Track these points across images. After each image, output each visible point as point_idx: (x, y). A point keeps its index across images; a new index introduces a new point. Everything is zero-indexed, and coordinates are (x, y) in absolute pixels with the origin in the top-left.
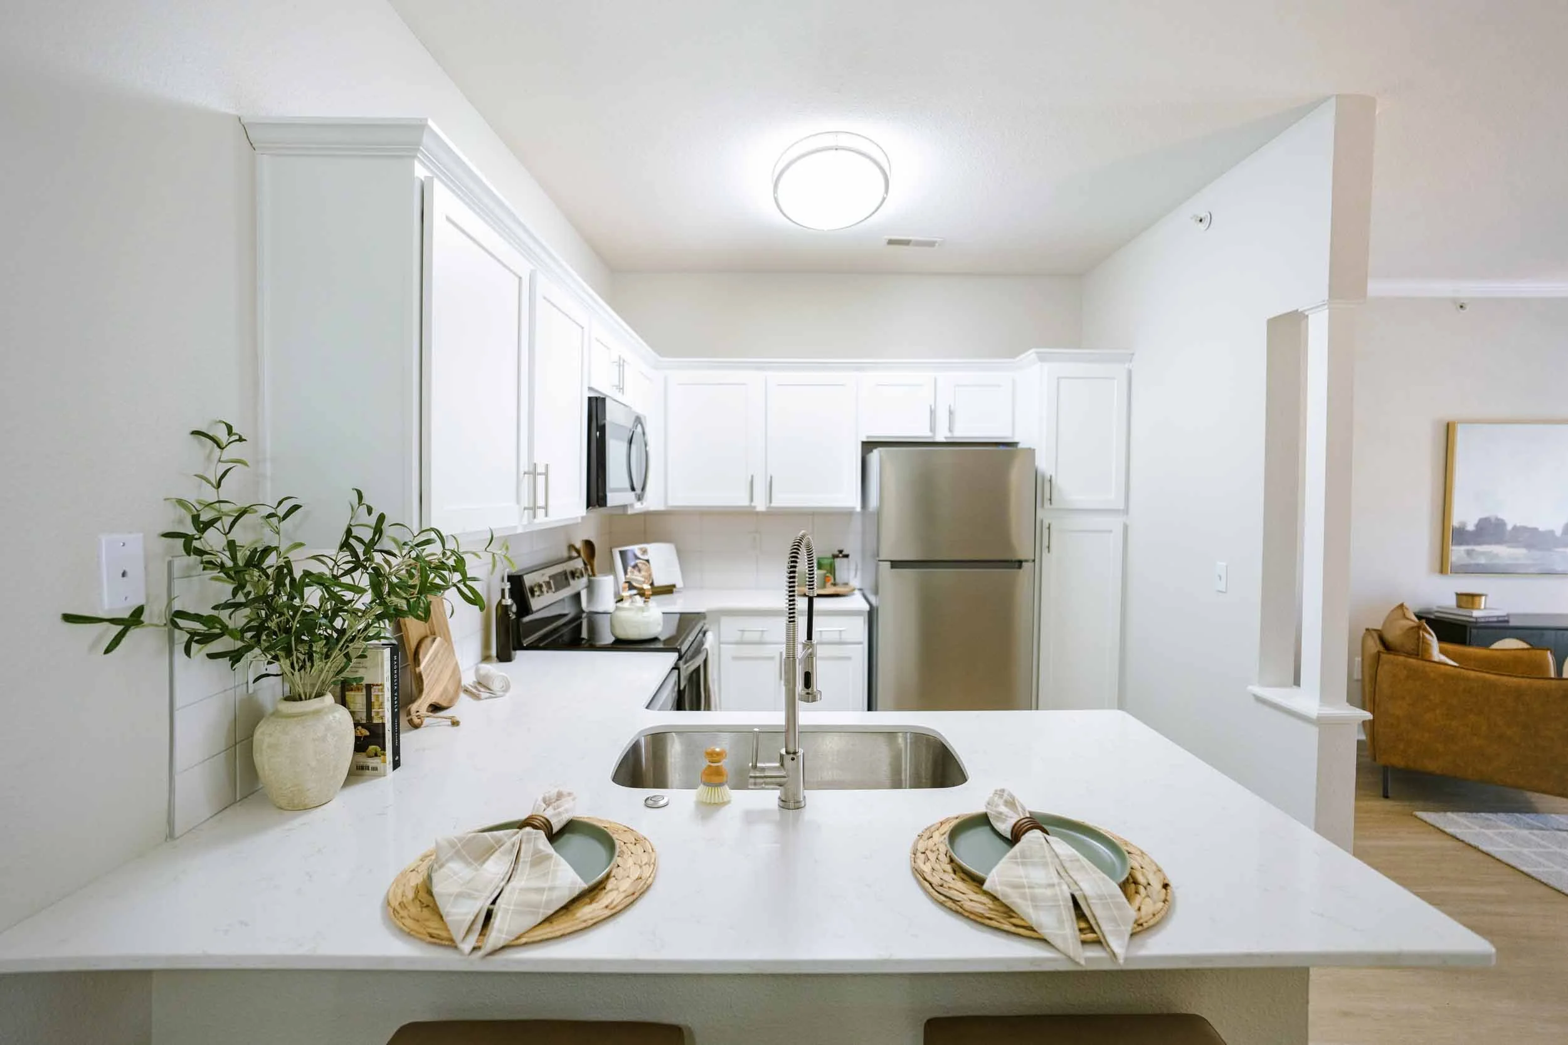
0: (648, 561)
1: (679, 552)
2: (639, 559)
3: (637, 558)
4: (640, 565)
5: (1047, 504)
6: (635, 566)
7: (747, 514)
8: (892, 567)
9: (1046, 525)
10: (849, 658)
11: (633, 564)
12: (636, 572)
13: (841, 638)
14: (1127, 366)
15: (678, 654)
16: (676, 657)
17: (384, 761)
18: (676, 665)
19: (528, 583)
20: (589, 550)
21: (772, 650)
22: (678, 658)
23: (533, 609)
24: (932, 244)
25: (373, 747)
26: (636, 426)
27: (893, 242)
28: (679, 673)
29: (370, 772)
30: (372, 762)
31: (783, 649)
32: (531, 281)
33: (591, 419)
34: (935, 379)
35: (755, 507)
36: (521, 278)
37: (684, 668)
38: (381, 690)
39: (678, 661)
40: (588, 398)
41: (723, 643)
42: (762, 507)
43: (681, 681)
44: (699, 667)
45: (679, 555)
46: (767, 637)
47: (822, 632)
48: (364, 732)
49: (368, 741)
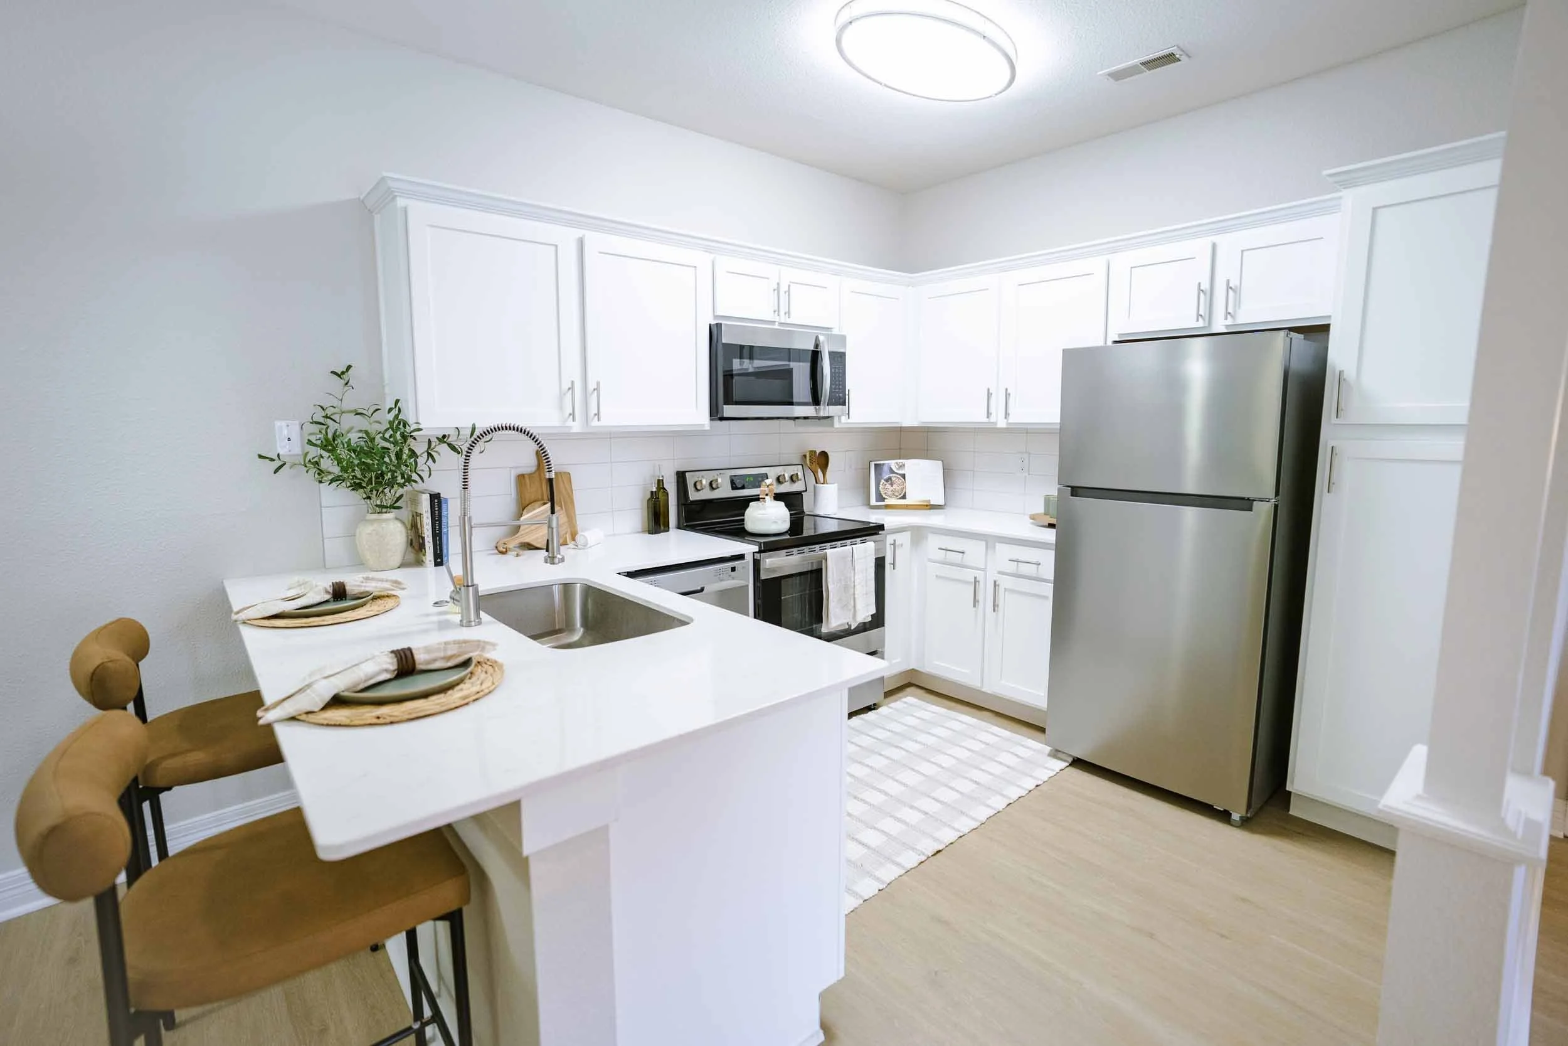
0: (904, 476)
1: (947, 472)
2: (895, 473)
3: (892, 471)
4: (893, 479)
6: (889, 480)
7: (990, 430)
9: (1329, 450)
10: (1045, 598)
11: (886, 477)
12: (888, 486)
13: (1037, 573)
15: (760, 547)
16: (756, 549)
17: (426, 559)
18: (744, 555)
19: (690, 479)
20: (822, 460)
21: (969, 575)
22: (757, 550)
23: (691, 499)
24: (1170, 58)
25: (423, 550)
26: (817, 346)
27: (1117, 76)
28: (757, 564)
29: (423, 563)
30: (424, 558)
31: (980, 575)
32: (581, 243)
33: (713, 342)
34: (1214, 246)
35: (996, 423)
36: (556, 246)
37: (767, 560)
38: (423, 517)
39: (754, 553)
40: (710, 325)
41: (930, 560)
42: (1002, 424)
43: (762, 572)
44: (822, 569)
45: (948, 474)
46: (968, 559)
47: (1019, 563)
48: (421, 541)
49: (422, 546)
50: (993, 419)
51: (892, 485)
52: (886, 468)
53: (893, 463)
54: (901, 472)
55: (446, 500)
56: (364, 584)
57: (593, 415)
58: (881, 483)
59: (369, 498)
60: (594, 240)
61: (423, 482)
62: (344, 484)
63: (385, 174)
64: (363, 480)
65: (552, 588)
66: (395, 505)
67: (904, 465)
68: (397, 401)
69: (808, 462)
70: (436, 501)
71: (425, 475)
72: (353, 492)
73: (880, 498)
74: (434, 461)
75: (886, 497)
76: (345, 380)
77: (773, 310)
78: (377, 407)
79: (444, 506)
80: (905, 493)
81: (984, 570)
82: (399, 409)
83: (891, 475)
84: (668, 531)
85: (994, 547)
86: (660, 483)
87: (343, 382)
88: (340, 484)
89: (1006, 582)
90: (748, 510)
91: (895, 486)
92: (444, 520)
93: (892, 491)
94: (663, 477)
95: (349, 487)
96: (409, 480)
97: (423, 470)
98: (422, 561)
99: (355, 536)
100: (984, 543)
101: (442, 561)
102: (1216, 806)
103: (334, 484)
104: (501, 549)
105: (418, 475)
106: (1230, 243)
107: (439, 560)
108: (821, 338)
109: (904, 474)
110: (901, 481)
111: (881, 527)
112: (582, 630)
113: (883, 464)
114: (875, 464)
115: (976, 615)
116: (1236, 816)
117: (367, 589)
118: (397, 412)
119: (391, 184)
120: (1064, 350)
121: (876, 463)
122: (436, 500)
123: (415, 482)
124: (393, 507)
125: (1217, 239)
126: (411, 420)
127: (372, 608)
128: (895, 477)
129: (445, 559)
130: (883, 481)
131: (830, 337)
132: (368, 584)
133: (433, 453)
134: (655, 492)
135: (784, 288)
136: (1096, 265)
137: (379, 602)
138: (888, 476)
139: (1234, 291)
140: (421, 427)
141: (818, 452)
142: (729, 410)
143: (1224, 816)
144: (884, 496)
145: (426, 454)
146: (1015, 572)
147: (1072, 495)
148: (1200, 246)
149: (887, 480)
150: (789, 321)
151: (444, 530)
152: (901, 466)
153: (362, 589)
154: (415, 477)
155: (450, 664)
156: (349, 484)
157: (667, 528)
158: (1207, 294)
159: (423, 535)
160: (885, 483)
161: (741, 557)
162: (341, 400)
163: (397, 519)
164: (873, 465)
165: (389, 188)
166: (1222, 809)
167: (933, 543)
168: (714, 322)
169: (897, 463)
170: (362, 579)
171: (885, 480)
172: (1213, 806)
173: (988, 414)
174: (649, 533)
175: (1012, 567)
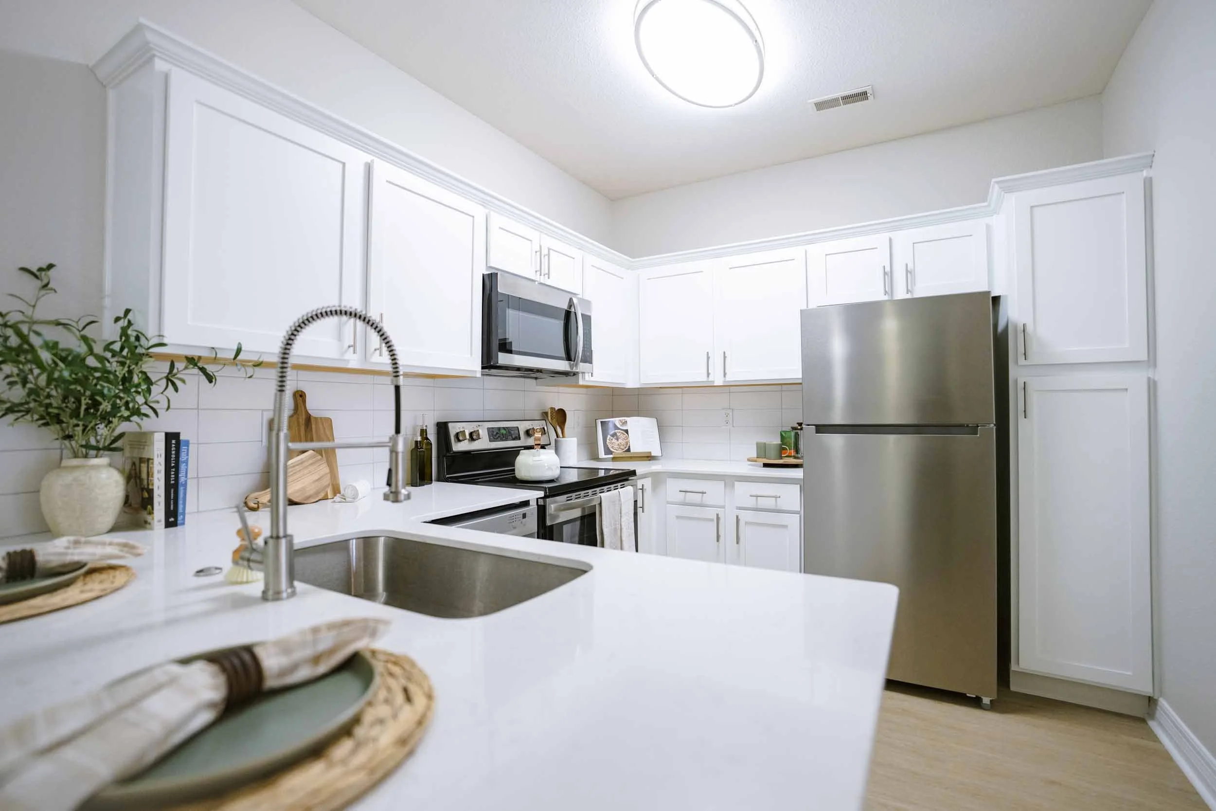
0: (627, 431)
1: (661, 428)
2: (619, 429)
3: (616, 428)
4: (618, 434)
5: (1022, 361)
6: (614, 435)
7: (707, 388)
8: (818, 432)
9: (1021, 385)
10: (785, 527)
11: (612, 432)
12: (614, 440)
13: (776, 505)
14: (1145, 173)
15: (545, 493)
16: (541, 494)
17: (153, 519)
18: (529, 501)
19: (453, 429)
20: (560, 416)
21: (711, 513)
22: (543, 495)
23: (454, 449)
24: (863, 96)
25: (149, 507)
26: (570, 306)
27: (820, 106)
28: (542, 510)
29: (148, 526)
30: (149, 518)
31: (720, 511)
32: (369, 169)
33: (485, 291)
34: (890, 240)
35: (713, 382)
36: (344, 164)
37: (552, 506)
38: (153, 463)
39: (537, 499)
40: (483, 274)
41: (668, 503)
42: (719, 381)
43: (548, 518)
44: (595, 513)
45: (662, 429)
46: (707, 500)
47: (759, 498)
48: (146, 495)
49: (147, 502)
50: (711, 379)
51: (617, 439)
52: (611, 425)
53: (617, 421)
54: (625, 428)
55: (187, 443)
56: (70, 551)
57: (373, 350)
58: (608, 438)
59: (69, 437)
60: (383, 170)
61: (157, 416)
62: (26, 417)
63: (143, 20)
64: (64, 411)
65: (349, 543)
66: (113, 446)
67: (626, 422)
68: (127, 311)
69: (550, 418)
70: (174, 442)
71: (161, 407)
72: (43, 428)
73: (608, 451)
74: (176, 390)
75: (613, 450)
76: (42, 280)
77: (535, 270)
78: (92, 319)
79: (183, 449)
80: (629, 446)
81: (723, 507)
82: (129, 322)
83: (616, 431)
84: (431, 483)
85: (733, 486)
86: (423, 432)
87: (39, 283)
88: (23, 416)
89: (745, 516)
90: (518, 458)
91: (620, 441)
92: (182, 467)
93: (618, 445)
94: (426, 426)
95: (37, 420)
96: (137, 412)
97: (158, 402)
98: (146, 522)
99: (38, 491)
100: (723, 482)
101: (176, 520)
102: (969, 694)
103: (11, 417)
104: (252, 505)
105: (152, 408)
106: (902, 238)
107: (172, 519)
108: (575, 301)
109: (627, 430)
110: (625, 436)
111: (633, 473)
112: (385, 594)
113: (609, 421)
114: (601, 422)
115: (718, 547)
116: (986, 700)
117: (76, 558)
118: (126, 324)
119: (149, 36)
120: (801, 310)
121: (602, 420)
122: (173, 440)
123: (147, 416)
124: (108, 448)
125: (892, 235)
126: (151, 332)
127: (87, 587)
128: (619, 432)
129: (180, 518)
130: (609, 436)
131: (581, 300)
132: (77, 551)
133: (176, 381)
134: (420, 441)
135: (544, 252)
136: (797, 252)
137: (97, 577)
138: (613, 432)
139: (910, 273)
140: (165, 341)
141: (556, 409)
142: (503, 359)
143: (976, 702)
144: (611, 449)
145: (165, 381)
146: (755, 507)
147: (817, 433)
148: (880, 240)
149: (613, 436)
150: (548, 282)
151: (182, 480)
152: (624, 423)
153: (69, 559)
154: (145, 409)
155: (322, 669)
156: (36, 417)
157: (430, 481)
158: (888, 275)
159: (150, 487)
160: (612, 438)
161: (526, 504)
162: (34, 306)
163: (110, 465)
164: (600, 423)
165: (147, 43)
166: (974, 696)
167: (673, 488)
168: (486, 273)
169: (620, 420)
170: (66, 544)
171: (611, 436)
172: (965, 694)
173: (708, 374)
174: (412, 486)
175: (751, 503)
